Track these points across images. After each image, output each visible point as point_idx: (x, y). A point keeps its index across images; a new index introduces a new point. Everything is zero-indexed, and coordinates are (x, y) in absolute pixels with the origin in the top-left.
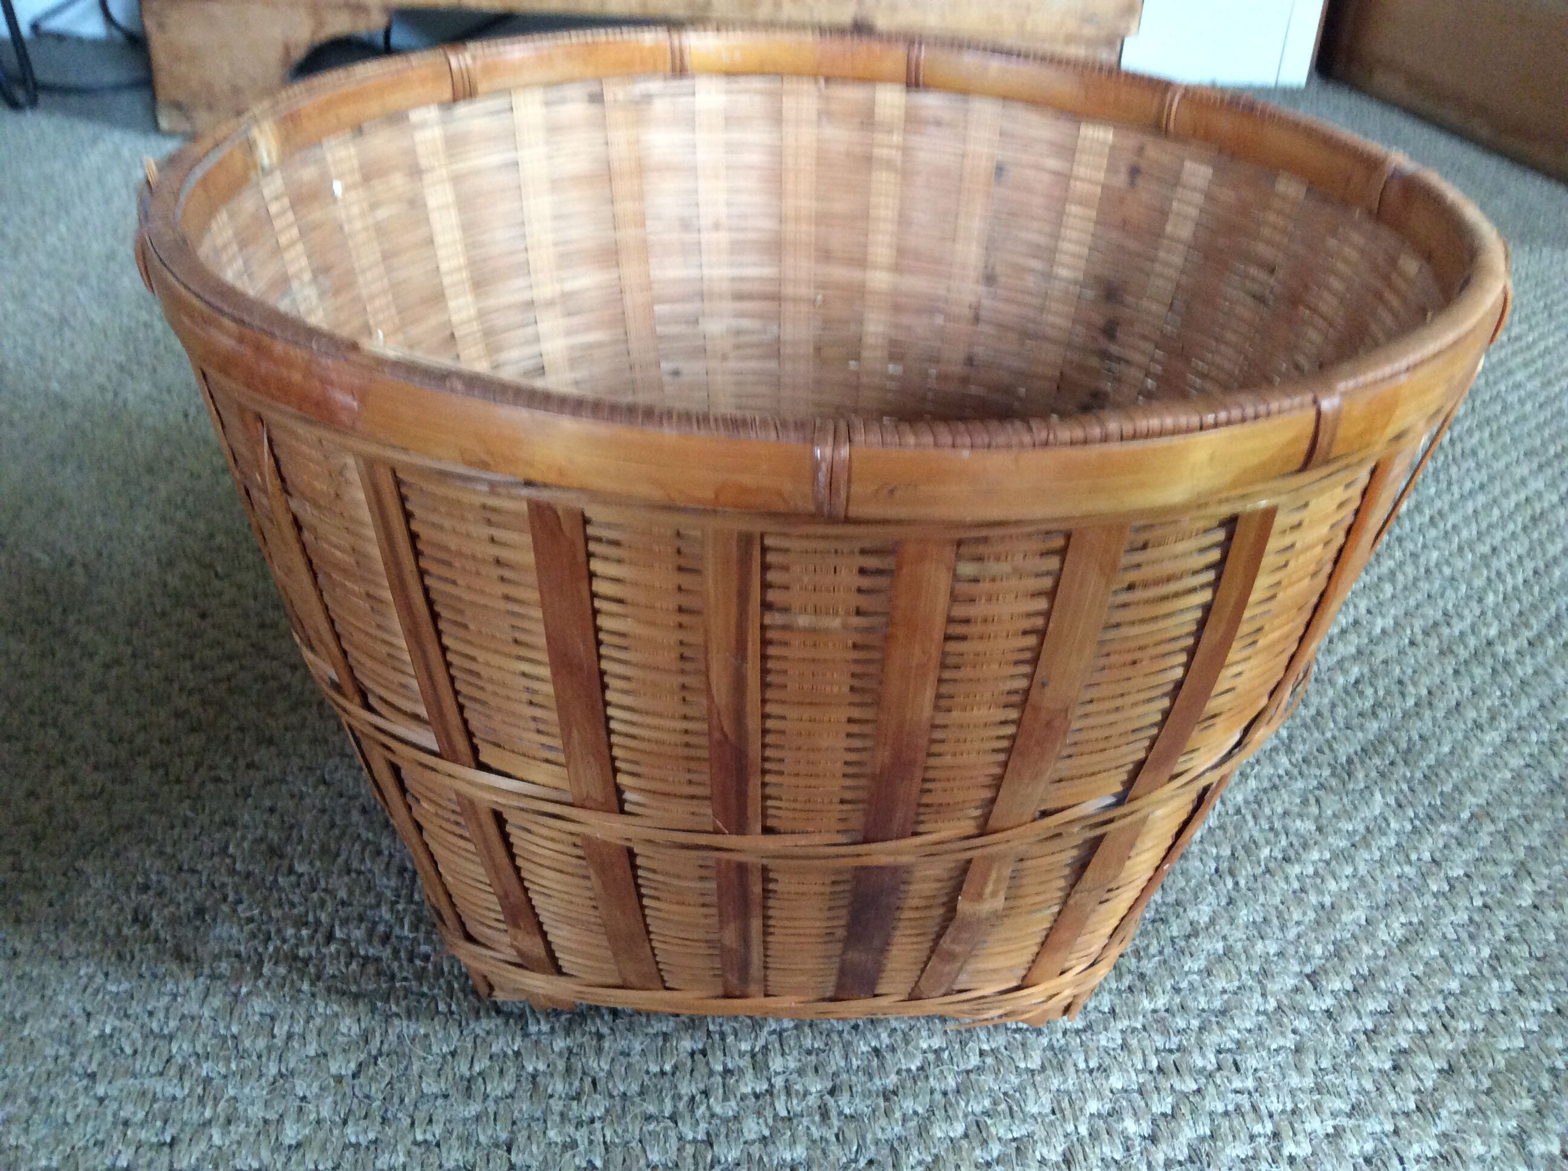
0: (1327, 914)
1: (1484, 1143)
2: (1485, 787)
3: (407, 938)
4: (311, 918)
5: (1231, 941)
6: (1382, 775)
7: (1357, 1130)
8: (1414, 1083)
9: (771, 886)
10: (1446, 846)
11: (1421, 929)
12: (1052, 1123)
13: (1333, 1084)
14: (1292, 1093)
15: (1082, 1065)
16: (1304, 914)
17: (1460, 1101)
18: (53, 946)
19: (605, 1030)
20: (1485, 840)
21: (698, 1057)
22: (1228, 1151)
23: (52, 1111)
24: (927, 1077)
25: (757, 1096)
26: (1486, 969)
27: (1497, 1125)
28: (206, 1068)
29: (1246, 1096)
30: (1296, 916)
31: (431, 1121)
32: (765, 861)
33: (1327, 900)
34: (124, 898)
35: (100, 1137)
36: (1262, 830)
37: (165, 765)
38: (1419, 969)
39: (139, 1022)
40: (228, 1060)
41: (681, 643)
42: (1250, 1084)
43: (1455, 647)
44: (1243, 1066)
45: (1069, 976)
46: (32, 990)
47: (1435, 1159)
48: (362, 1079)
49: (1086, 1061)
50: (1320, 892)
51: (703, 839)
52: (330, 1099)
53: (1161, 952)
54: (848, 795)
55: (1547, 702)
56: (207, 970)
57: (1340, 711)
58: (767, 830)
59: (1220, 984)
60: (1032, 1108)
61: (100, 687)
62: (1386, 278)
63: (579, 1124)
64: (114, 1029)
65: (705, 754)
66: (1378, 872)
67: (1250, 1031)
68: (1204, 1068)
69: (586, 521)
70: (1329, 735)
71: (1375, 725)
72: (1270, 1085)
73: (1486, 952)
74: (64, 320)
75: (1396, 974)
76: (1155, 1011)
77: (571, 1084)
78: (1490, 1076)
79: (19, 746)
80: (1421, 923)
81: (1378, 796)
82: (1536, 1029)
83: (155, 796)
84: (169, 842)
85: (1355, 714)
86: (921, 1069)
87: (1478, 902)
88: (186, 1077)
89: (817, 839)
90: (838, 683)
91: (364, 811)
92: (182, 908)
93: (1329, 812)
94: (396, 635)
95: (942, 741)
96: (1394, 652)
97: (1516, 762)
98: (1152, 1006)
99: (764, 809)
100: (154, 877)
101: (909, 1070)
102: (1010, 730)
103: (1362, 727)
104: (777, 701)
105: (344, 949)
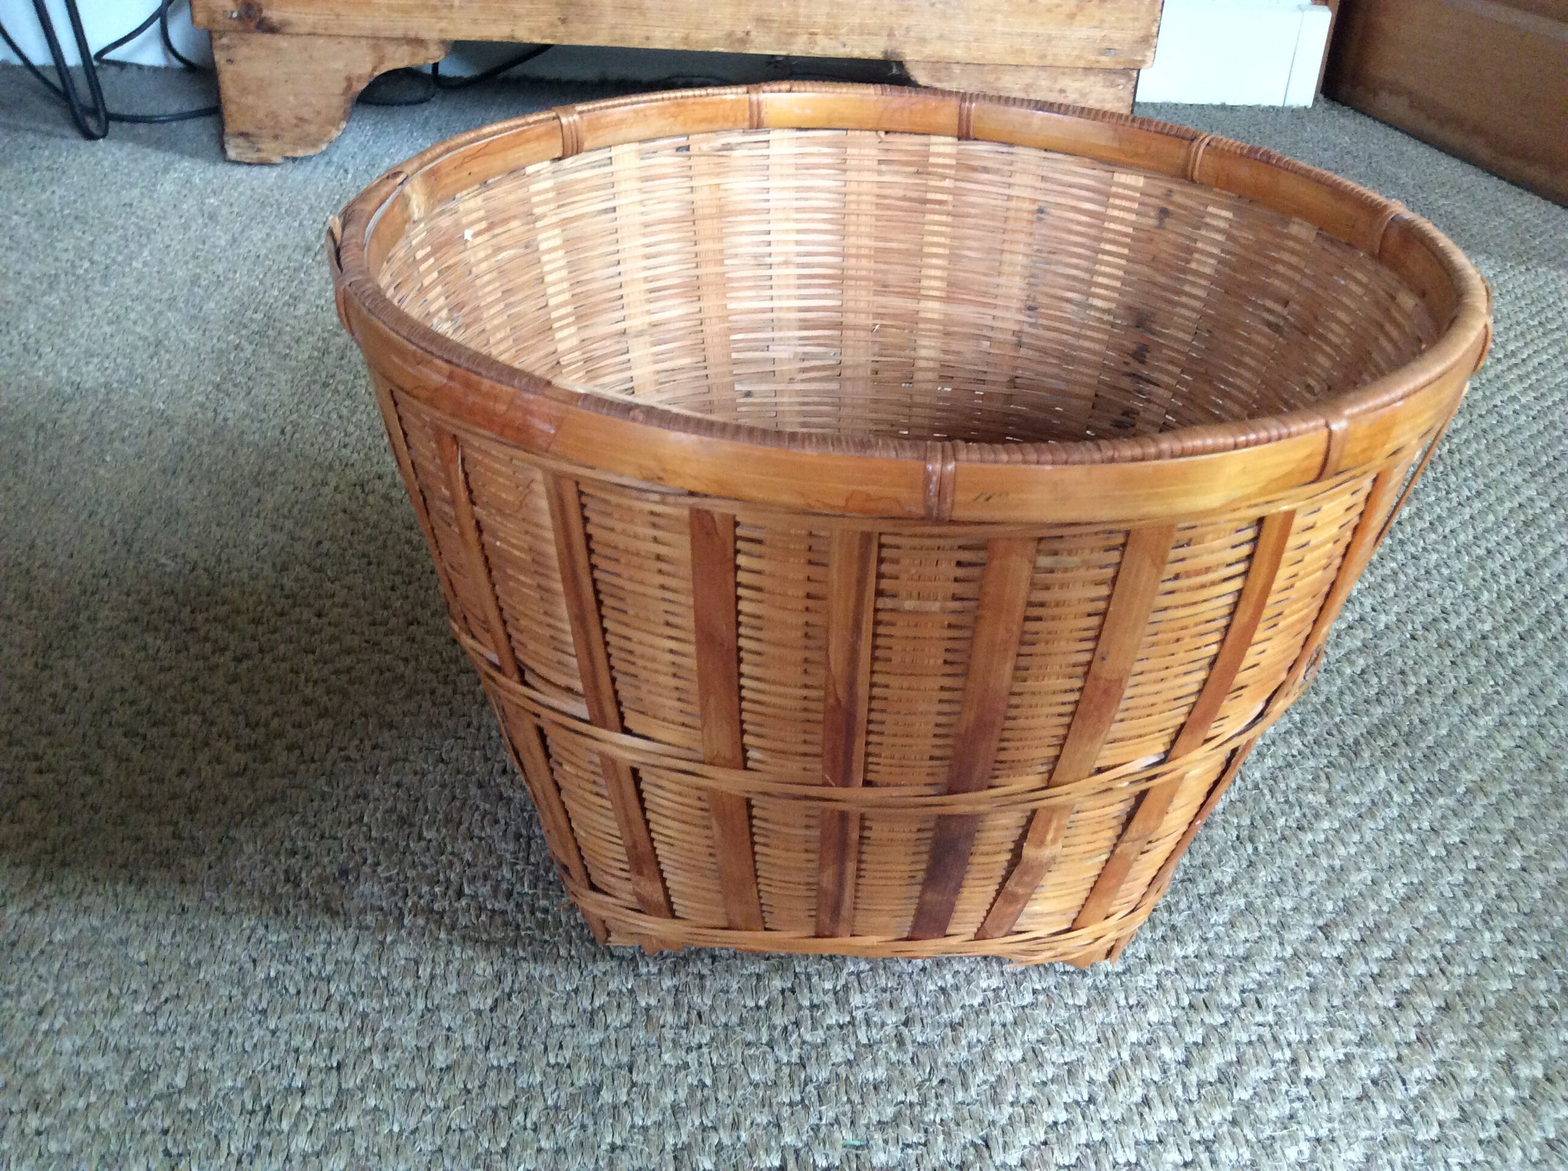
0: (1337, 875)
1: (1476, 1068)
2: (1479, 765)
3: (527, 894)
4: (442, 877)
5: (1252, 898)
6: (1386, 754)
7: (1364, 1057)
8: (1415, 1019)
9: (866, 833)
10: (1443, 817)
11: (1421, 888)
12: (1098, 1050)
13: (1344, 1019)
14: (1308, 1026)
15: (1123, 1002)
16: (1317, 875)
17: (1455, 1033)
18: (216, 904)
19: (705, 972)
20: (1479, 811)
21: (787, 994)
22: (1252, 1073)
23: (232, 1040)
24: (988, 1012)
25: (841, 1027)
26: (1479, 924)
27: (1488, 1053)
28: (362, 1005)
29: (1267, 1028)
30: (1310, 877)
31: (561, 1047)
32: (863, 810)
33: (1337, 863)
34: (275, 862)
35: (276, 1062)
36: (1278, 803)
37: (301, 748)
38: (1420, 922)
39: (300, 967)
40: (380, 998)
41: (807, 623)
42: (1270, 1018)
43: (1451, 642)
44: (1264, 1004)
45: (1112, 921)
46: (203, 939)
47: (1433, 1081)
48: (499, 1012)
49: (1126, 998)
50: (1330, 856)
51: (814, 791)
52: (473, 1029)
53: (1190, 908)
54: (937, 753)
55: (1536, 690)
56: (354, 923)
57: (1348, 699)
58: (867, 783)
59: (1243, 934)
60: (1080, 1038)
61: (234, 679)
62: (1387, 311)
63: (689, 1050)
64: (278, 972)
65: (820, 717)
66: (1382, 840)
67: (1269, 974)
68: (1230, 1005)
69: (737, 524)
70: (1337, 719)
71: (1380, 710)
72: (1288, 1019)
73: (1479, 908)
74: (158, 343)
75: (1399, 926)
76: (1185, 957)
77: (680, 1017)
78: (1482, 1012)
79: (167, 730)
80: (1421, 883)
81: (1382, 773)
82: (1523, 973)
83: (294, 773)
84: (310, 814)
85: (1361, 701)
86: (983, 1004)
87: (1472, 865)
88: (345, 1012)
89: (907, 791)
90: (934, 657)
91: (480, 786)
92: (328, 870)
93: (1338, 787)
94: (560, 620)
95: (1017, 707)
96: (1396, 645)
97: (1508, 743)
98: (1183, 953)
99: (866, 764)
100: (300, 844)
101: (971, 1006)
102: (1075, 696)
103: (1367, 713)
104: (882, 672)
105: (473, 904)
